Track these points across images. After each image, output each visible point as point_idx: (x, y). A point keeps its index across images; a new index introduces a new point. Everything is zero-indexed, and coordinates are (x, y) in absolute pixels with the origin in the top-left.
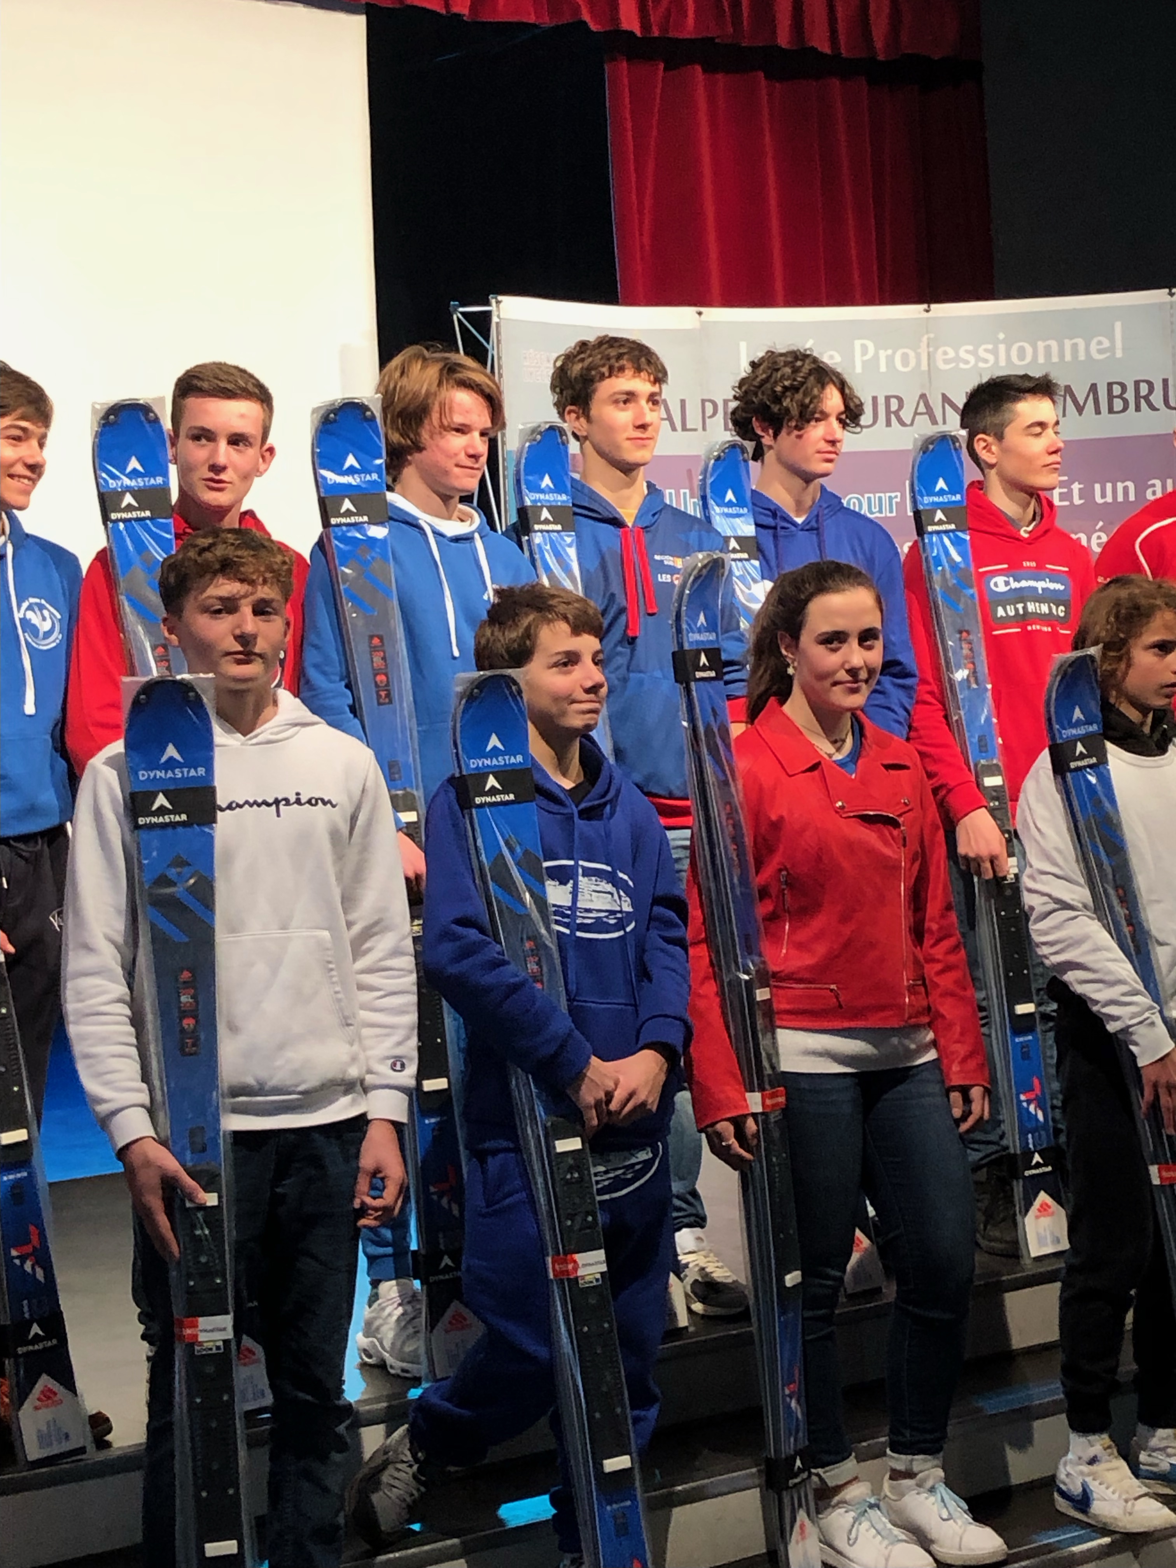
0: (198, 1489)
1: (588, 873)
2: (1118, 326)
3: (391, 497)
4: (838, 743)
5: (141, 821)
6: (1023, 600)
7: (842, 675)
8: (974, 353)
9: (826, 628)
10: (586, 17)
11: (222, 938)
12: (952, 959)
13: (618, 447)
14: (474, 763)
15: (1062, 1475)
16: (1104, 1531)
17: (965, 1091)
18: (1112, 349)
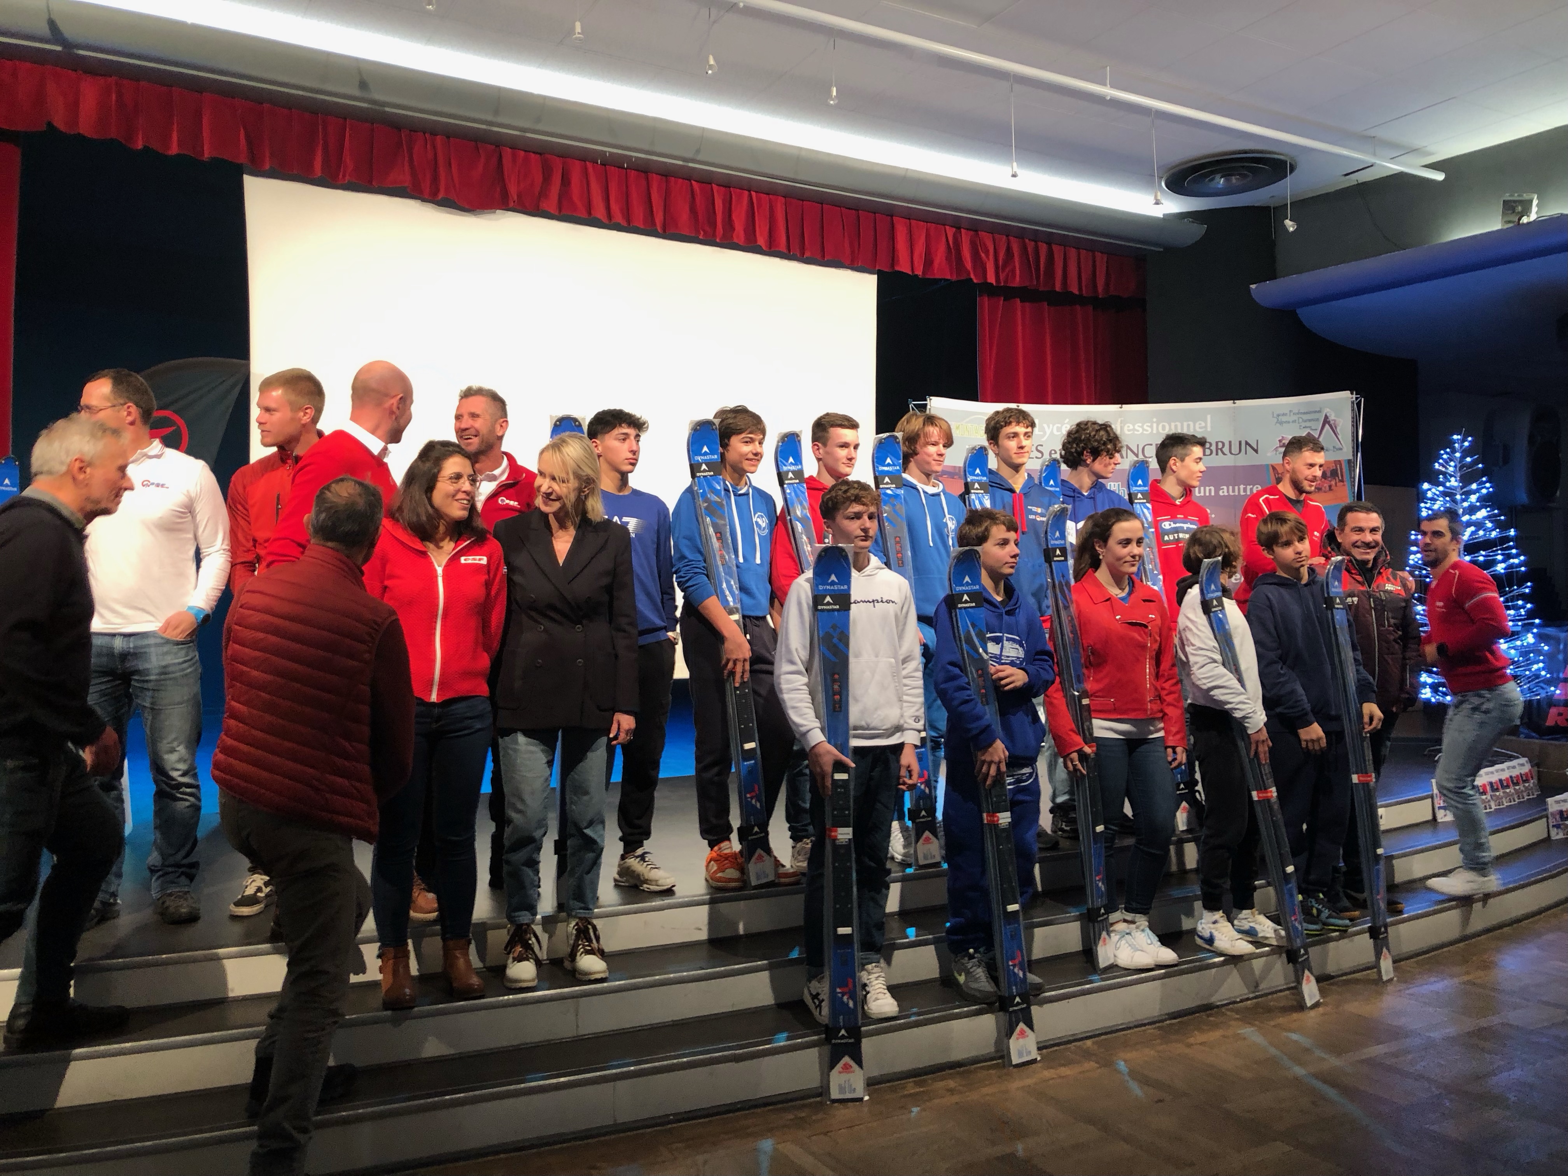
0: (835, 903)
1: (1008, 639)
2: (1209, 417)
3: (905, 475)
4: (1123, 589)
5: (820, 607)
6: (1177, 532)
7: (1129, 558)
8: (1142, 427)
9: (1122, 536)
10: (972, 276)
11: (852, 660)
12: (1173, 689)
13: (1011, 457)
14: (959, 589)
15: (1199, 928)
16: (1221, 954)
17: (1174, 748)
18: (1206, 427)
